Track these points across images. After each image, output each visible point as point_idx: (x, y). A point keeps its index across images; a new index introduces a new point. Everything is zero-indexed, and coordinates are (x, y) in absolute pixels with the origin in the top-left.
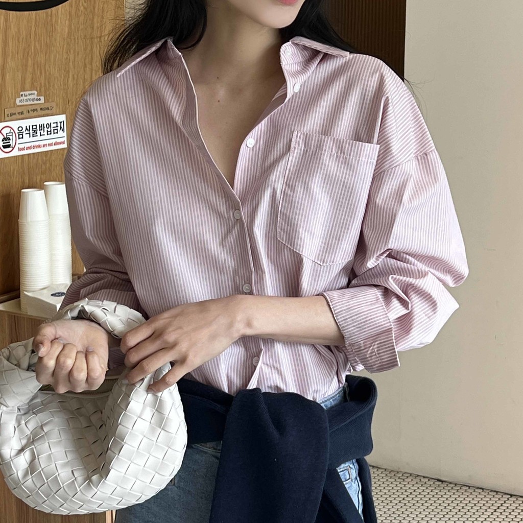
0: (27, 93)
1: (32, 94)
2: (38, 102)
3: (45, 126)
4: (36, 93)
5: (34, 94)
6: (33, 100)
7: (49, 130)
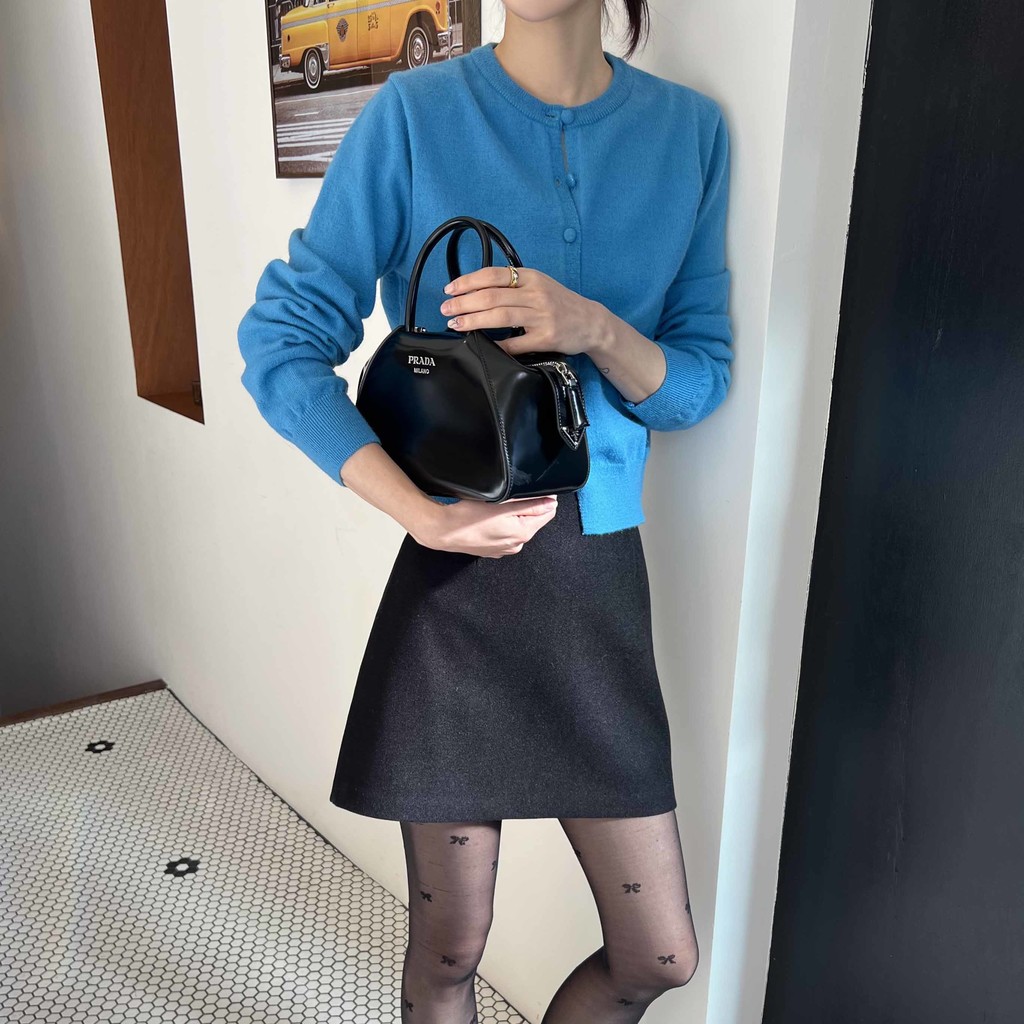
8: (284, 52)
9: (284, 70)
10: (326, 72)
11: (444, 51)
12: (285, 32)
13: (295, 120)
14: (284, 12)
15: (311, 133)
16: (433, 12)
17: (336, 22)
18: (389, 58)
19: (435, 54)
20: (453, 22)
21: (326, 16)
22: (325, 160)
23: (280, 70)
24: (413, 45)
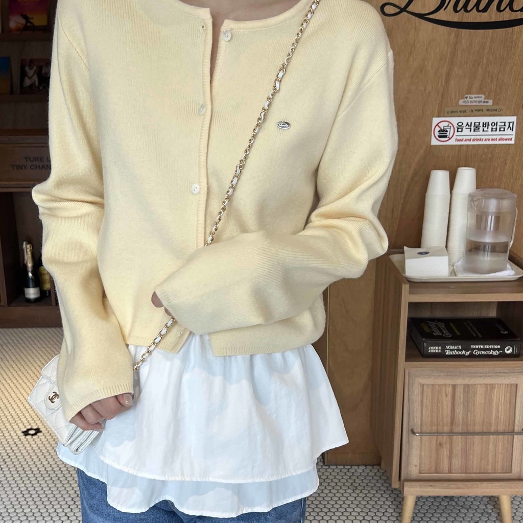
0: (473, 96)
1: (478, 97)
2: (486, 104)
3: (490, 124)
4: (483, 96)
5: (481, 97)
6: (479, 102)
7: (495, 127)
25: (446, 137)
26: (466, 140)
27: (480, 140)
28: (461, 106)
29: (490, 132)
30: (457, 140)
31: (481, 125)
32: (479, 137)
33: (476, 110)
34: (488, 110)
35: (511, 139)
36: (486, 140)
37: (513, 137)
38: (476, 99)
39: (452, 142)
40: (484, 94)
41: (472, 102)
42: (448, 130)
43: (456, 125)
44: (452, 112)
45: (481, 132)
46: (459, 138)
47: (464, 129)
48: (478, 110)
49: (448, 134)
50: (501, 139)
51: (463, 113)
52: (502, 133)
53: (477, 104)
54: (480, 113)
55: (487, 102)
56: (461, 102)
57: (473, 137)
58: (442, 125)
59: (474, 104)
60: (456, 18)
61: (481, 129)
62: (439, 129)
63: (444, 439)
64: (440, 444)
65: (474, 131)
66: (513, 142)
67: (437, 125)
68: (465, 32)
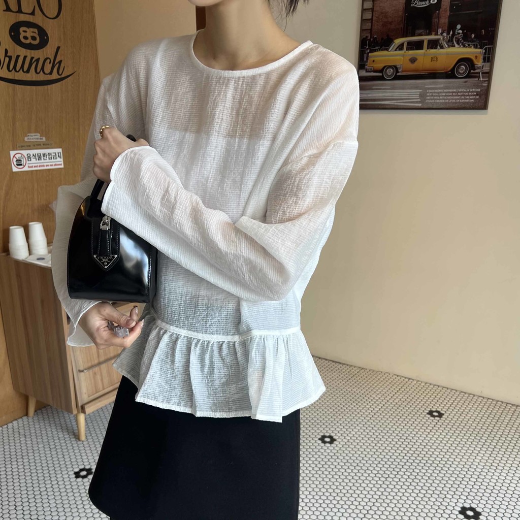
0: (33, 135)
1: (36, 135)
3: (47, 154)
4: (39, 135)
5: (38, 135)
6: (38, 139)
7: (50, 157)
8: (368, 66)
9: (367, 72)
10: (398, 74)
11: (477, 71)
12: (371, 59)
13: (372, 89)
14: (372, 51)
15: (383, 94)
16: (473, 58)
17: (410, 57)
18: (443, 71)
19: (472, 71)
20: (484, 62)
21: (403, 56)
22: (393, 104)
23: (365, 72)
24: (459, 68)
25: (21, 165)
26: (35, 167)
27: (43, 166)
28: (26, 142)
29: (48, 160)
30: (29, 167)
31: (42, 155)
32: (42, 164)
33: (37, 145)
34: (44, 145)
35: (61, 165)
36: (47, 166)
37: (62, 163)
38: (34, 137)
39: (26, 169)
40: (40, 133)
41: (32, 139)
42: (22, 160)
43: (26, 156)
44: (22, 147)
45: (43, 161)
46: (30, 165)
47: (32, 158)
48: (38, 145)
49: (22, 163)
50: (55, 165)
51: (29, 147)
52: (55, 160)
53: (36, 140)
54: (39, 147)
55: (42, 139)
56: (26, 139)
57: (39, 164)
58: (17, 156)
59: (34, 140)
60: (10, 76)
61: (42, 158)
62: (16, 160)
63: (96, 369)
64: (95, 373)
65: (39, 160)
66: (62, 166)
67: (14, 156)
68: (18, 87)
